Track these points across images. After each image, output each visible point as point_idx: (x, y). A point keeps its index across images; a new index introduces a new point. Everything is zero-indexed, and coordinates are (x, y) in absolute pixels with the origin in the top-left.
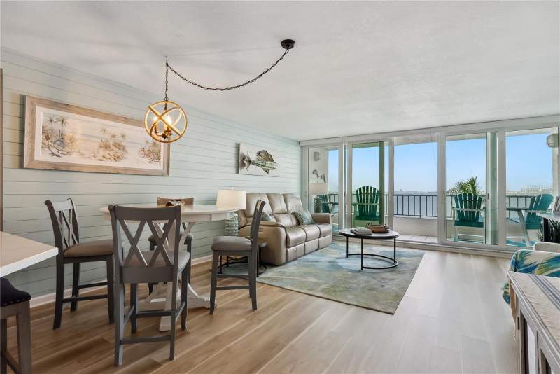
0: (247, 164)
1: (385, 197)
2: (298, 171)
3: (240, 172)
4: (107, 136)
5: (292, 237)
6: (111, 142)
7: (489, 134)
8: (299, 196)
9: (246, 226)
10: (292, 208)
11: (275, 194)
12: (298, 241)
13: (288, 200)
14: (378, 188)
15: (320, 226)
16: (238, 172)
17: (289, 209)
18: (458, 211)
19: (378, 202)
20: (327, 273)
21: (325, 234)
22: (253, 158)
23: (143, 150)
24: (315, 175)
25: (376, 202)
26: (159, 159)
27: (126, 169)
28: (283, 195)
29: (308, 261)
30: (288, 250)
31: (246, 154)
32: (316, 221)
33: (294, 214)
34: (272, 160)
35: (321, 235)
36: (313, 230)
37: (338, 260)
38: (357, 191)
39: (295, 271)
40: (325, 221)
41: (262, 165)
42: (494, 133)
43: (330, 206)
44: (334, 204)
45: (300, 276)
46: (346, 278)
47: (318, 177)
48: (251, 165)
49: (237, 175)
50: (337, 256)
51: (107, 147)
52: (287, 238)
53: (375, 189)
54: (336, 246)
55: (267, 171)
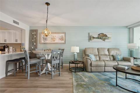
4: (52, 37)
6: (53, 38)
11: (102, 48)
16: (89, 42)
22: (96, 36)
23: (60, 39)
26: (63, 40)
27: (56, 43)
28: (108, 48)
33: (113, 56)
34: (107, 36)
41: (101, 38)
48: (94, 39)
51: (52, 39)
55: (104, 40)
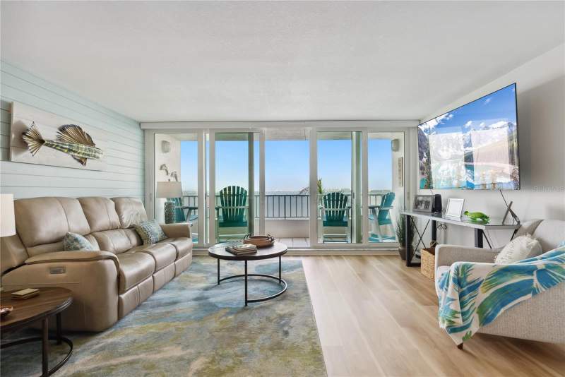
0: (31, 143)
1: (255, 198)
2: (139, 165)
3: (13, 157)
5: (129, 271)
7: (354, 133)
8: (140, 201)
9: (23, 264)
10: (128, 219)
11: (96, 199)
12: (141, 276)
13: (122, 207)
14: (246, 188)
15: (175, 243)
16: (7, 158)
17: (124, 221)
18: (326, 211)
19: (247, 205)
20: (196, 325)
21: (184, 253)
22: (49, 134)
24: (164, 172)
25: (244, 205)
28: (112, 199)
29: (159, 305)
30: (123, 296)
31: (28, 125)
32: (170, 235)
33: (134, 229)
34: (92, 144)
35: (178, 256)
36: (165, 251)
37: (207, 294)
38: (221, 192)
39: (137, 336)
40: (183, 234)
41: (70, 150)
42: (358, 133)
43: (186, 212)
44: (190, 209)
45: (149, 349)
46: (228, 330)
47: (167, 174)
48: (43, 147)
49: (7, 163)
50: (203, 285)
52: (120, 276)
53: (242, 189)
54: (198, 267)
55: (82, 161)
